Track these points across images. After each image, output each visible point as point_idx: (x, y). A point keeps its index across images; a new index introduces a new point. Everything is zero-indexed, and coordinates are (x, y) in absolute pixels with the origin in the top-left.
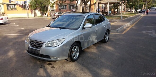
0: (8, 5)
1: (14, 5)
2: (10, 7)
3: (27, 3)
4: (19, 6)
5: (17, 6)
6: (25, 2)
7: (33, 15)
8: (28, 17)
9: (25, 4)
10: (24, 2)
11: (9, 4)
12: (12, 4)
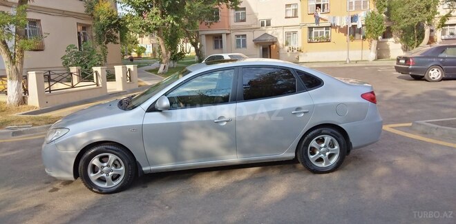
0: (310, 29)
1: (327, 28)
2: (316, 34)
3: (360, 19)
4: (337, 30)
5: (333, 30)
6: (354, 19)
7: (372, 55)
8: (348, 62)
9: (354, 24)
10: (352, 18)
11: (315, 25)
12: (321, 25)
